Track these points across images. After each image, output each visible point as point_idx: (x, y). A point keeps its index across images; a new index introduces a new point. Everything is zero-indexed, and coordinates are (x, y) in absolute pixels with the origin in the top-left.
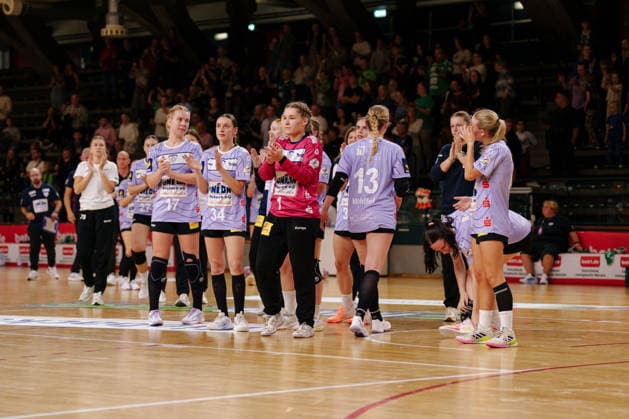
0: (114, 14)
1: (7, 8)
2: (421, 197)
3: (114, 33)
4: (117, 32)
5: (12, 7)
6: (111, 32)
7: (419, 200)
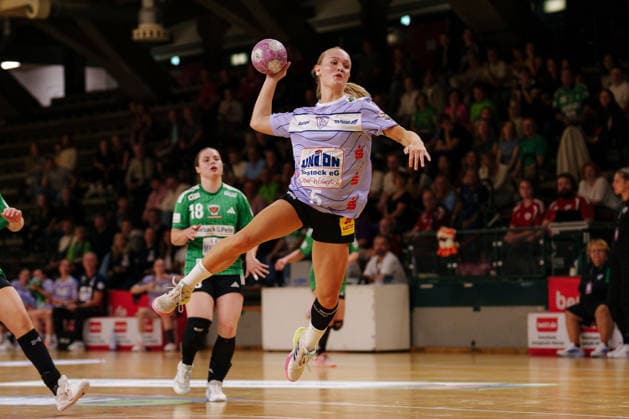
0: (149, 10)
1: (31, 10)
2: (444, 240)
3: (148, 35)
4: (151, 33)
5: (36, 7)
6: (144, 34)
7: (442, 245)
